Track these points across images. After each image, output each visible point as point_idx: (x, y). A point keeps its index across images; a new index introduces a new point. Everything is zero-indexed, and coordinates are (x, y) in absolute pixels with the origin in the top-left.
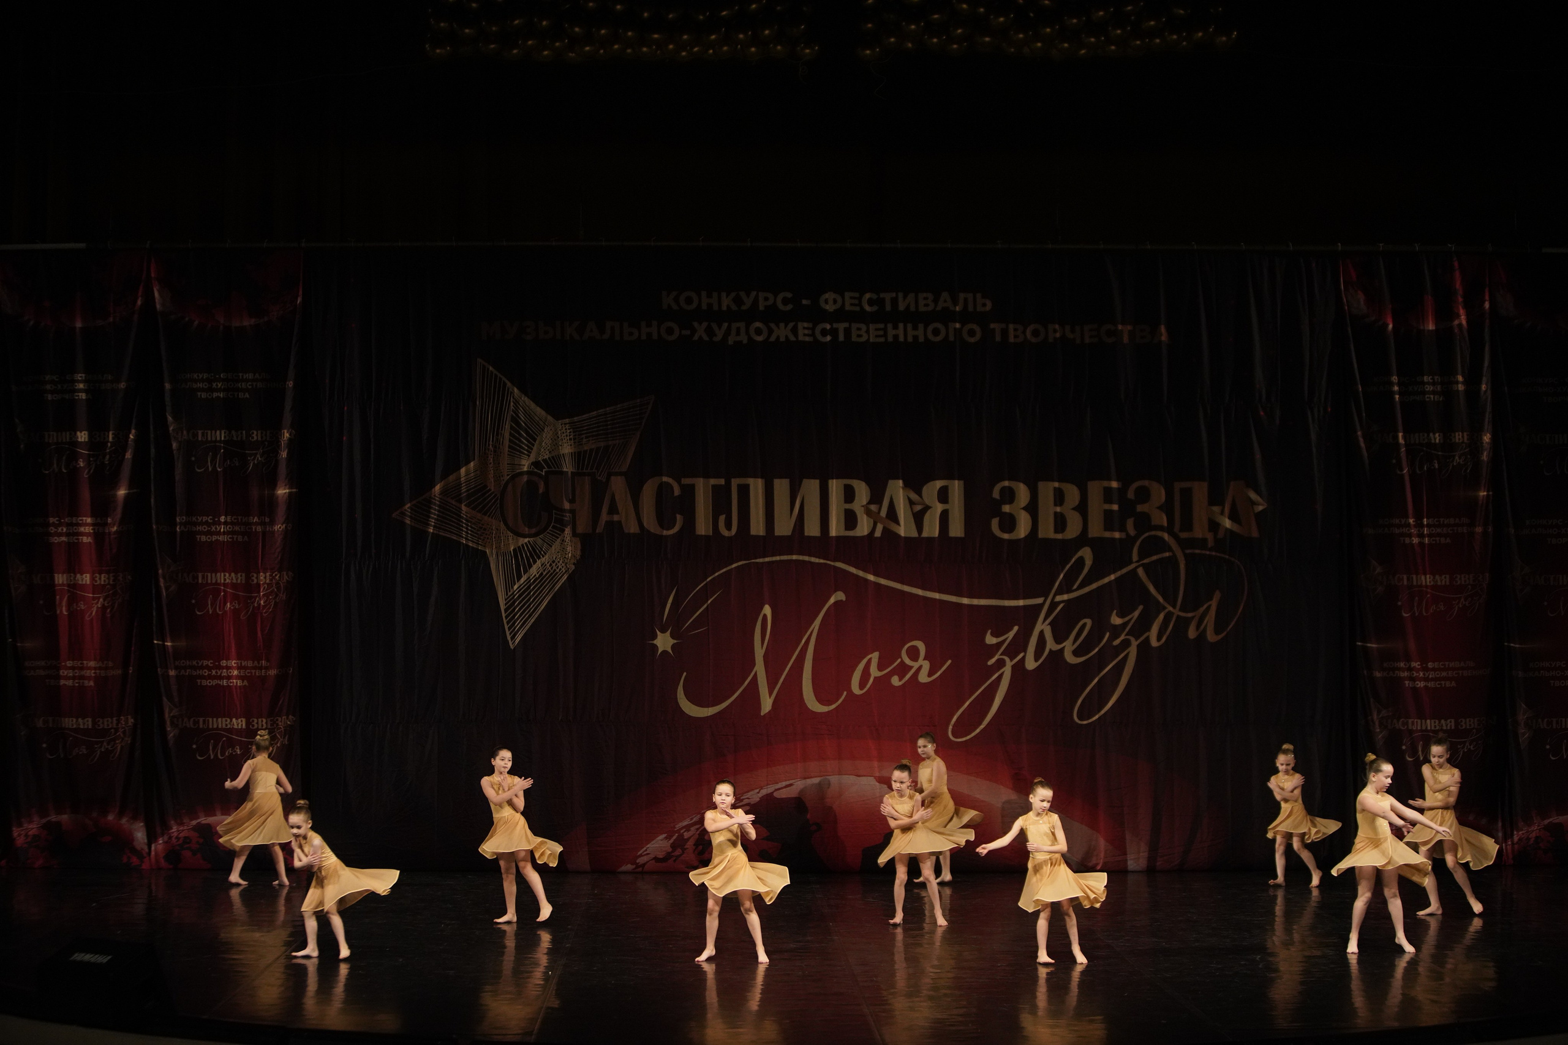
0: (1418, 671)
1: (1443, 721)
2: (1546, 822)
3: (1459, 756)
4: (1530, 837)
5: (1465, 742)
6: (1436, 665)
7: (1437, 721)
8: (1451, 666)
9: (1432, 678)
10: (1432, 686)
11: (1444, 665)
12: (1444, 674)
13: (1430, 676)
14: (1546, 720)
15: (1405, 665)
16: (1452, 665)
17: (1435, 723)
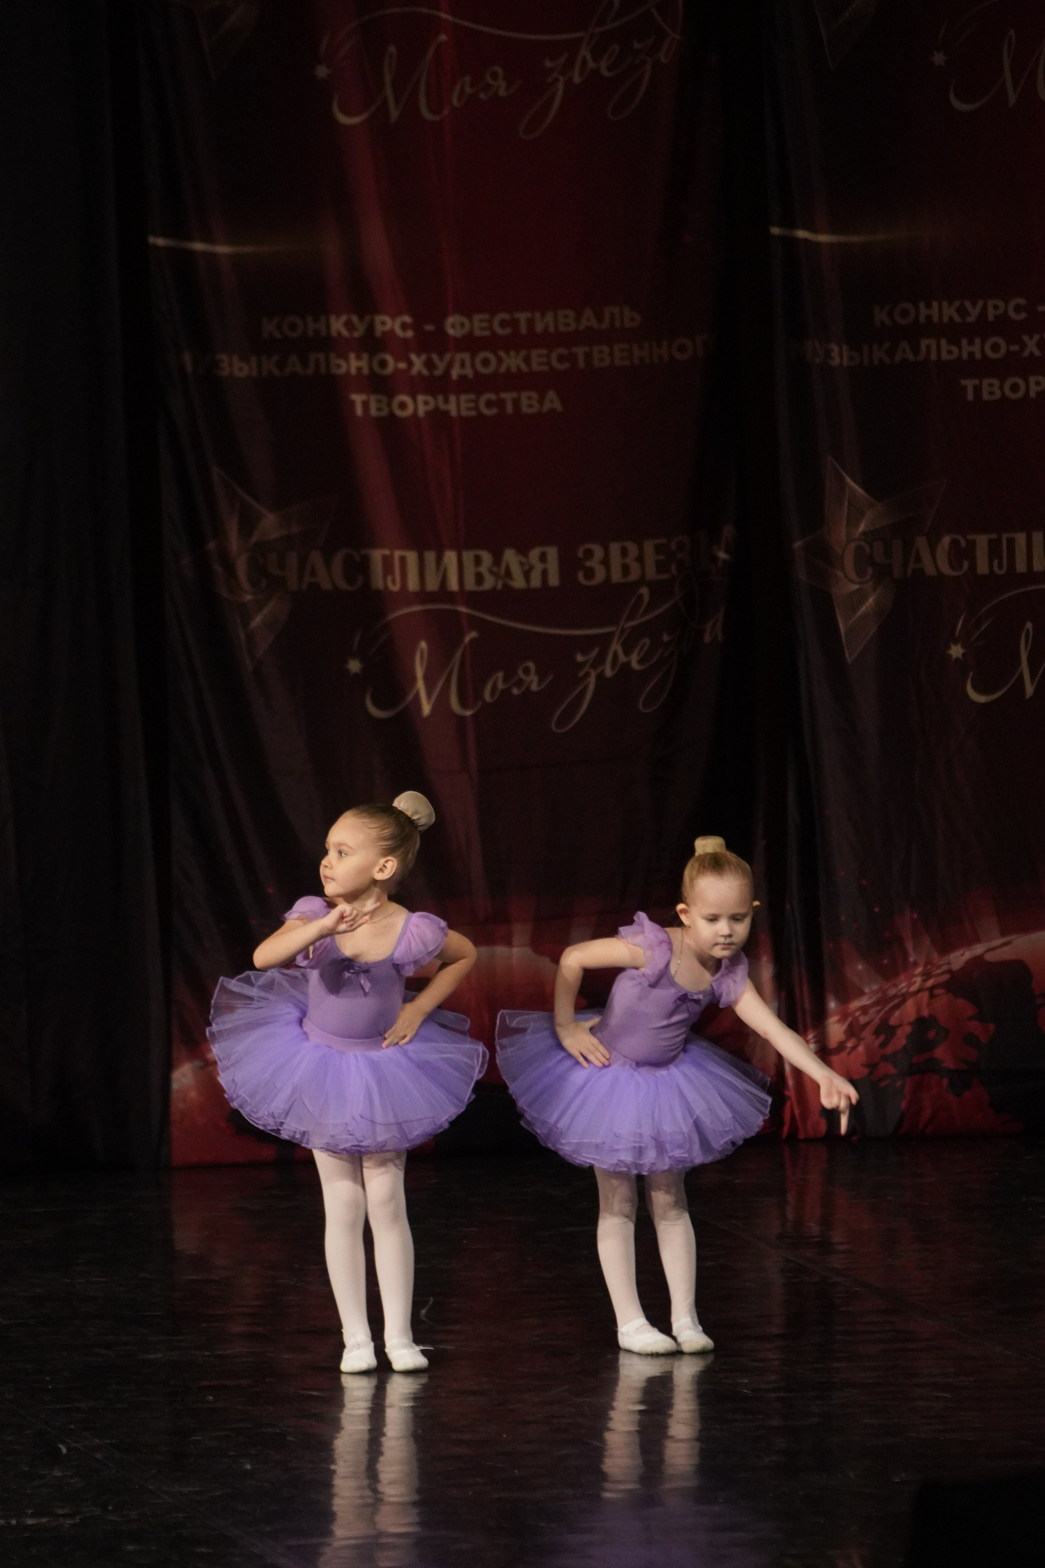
0: (403, 350)
1: (510, 556)
2: (959, 958)
3: (582, 694)
4: (893, 1021)
5: (604, 641)
6: (479, 324)
7: (487, 557)
8: (539, 327)
9: (463, 378)
10: (465, 413)
11: (513, 323)
12: (513, 361)
13: (455, 373)
14: (946, 540)
15: (349, 325)
16: (544, 322)
17: (478, 561)
